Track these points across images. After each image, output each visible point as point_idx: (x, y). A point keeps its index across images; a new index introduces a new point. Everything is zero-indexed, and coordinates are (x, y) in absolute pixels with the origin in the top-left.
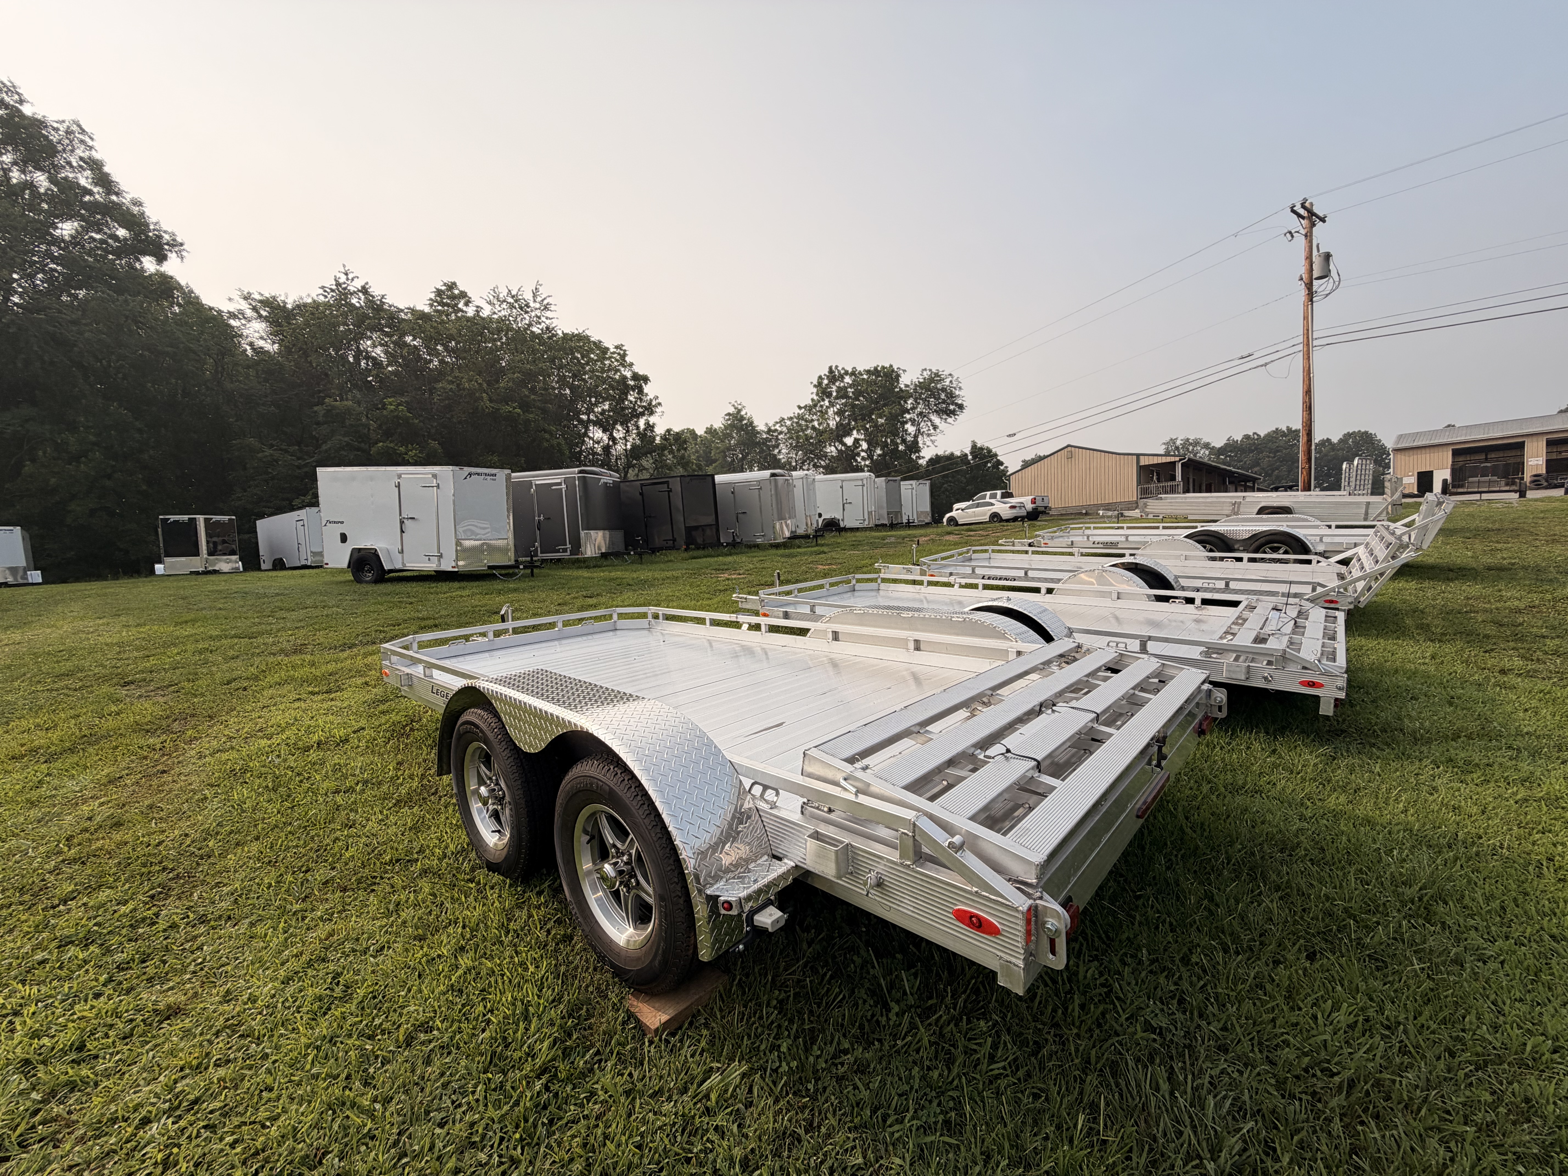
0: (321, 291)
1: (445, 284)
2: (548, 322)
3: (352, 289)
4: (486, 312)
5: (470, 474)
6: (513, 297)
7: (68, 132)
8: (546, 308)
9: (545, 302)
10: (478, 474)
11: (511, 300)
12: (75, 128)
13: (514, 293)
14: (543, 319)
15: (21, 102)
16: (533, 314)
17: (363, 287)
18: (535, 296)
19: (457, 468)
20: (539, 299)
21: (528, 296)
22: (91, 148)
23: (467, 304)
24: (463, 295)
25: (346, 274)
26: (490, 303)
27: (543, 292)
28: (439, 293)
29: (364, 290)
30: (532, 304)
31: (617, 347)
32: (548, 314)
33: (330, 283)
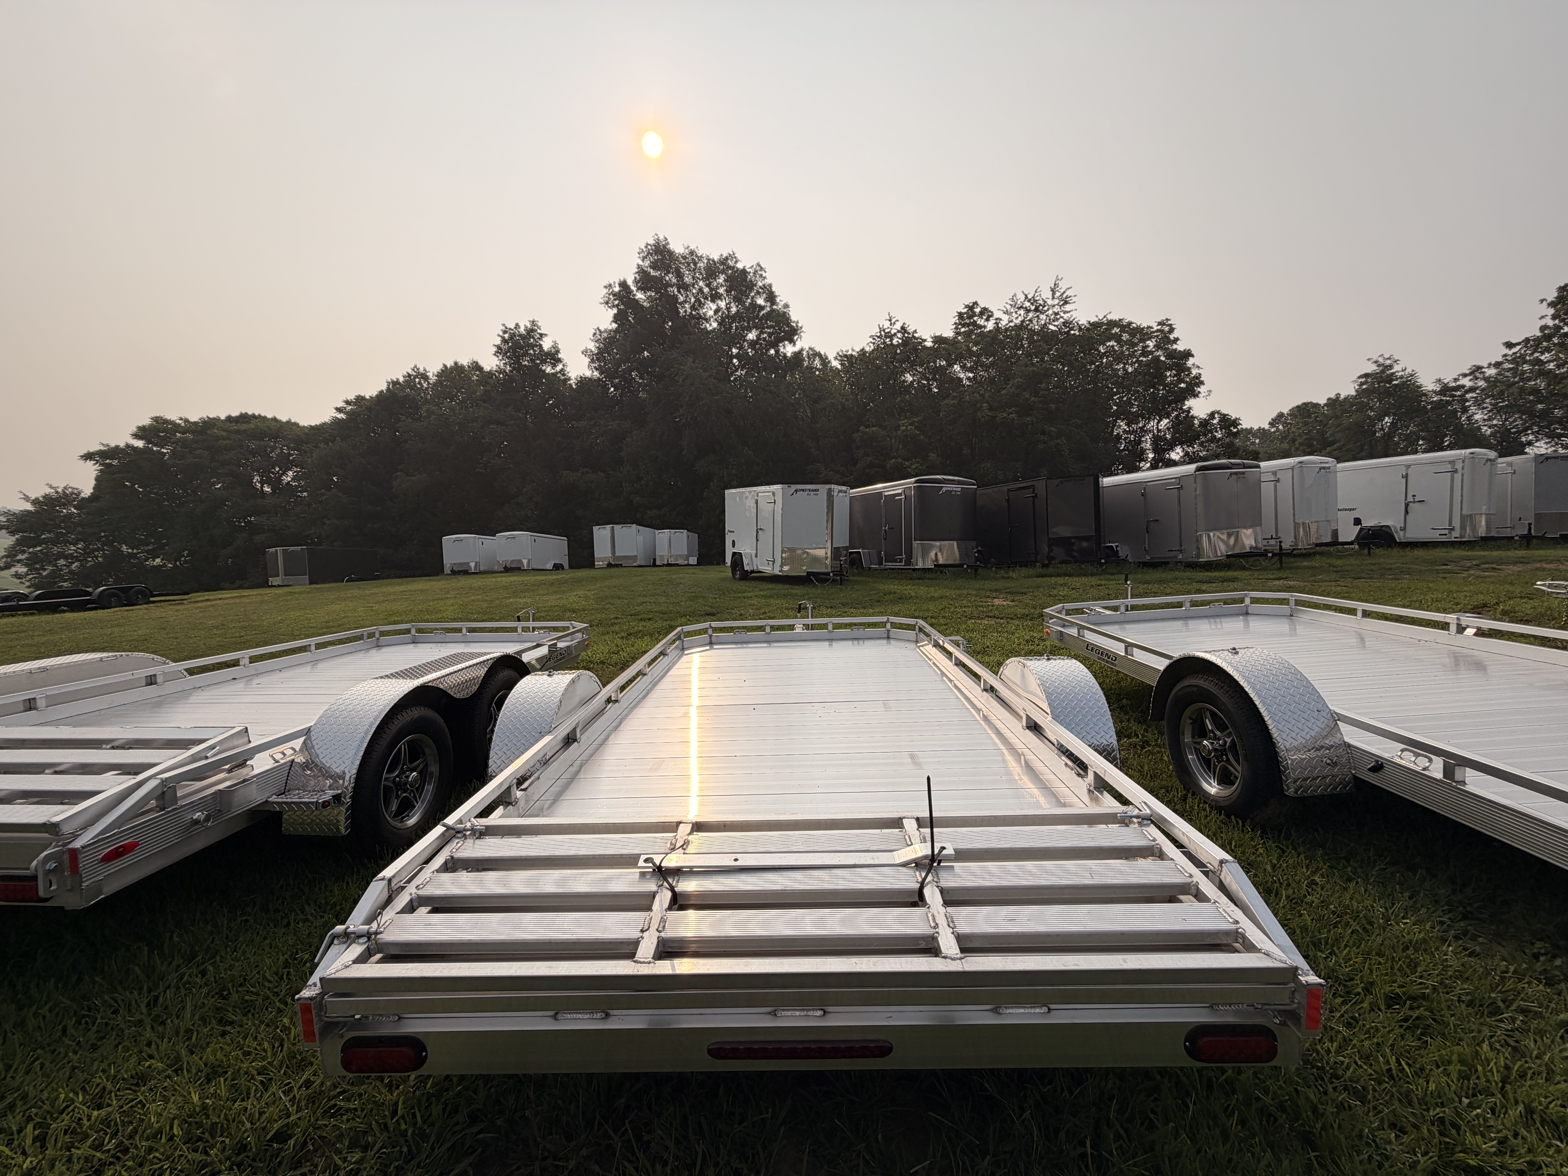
0: (871, 340)
1: (967, 306)
2: (1066, 316)
3: (893, 332)
4: (1005, 321)
5: (796, 491)
6: (1029, 301)
7: (755, 272)
8: (1066, 303)
9: (1064, 296)
10: (803, 490)
11: (1027, 304)
12: (758, 268)
13: (1030, 297)
14: (1062, 314)
15: (736, 262)
16: (1050, 312)
17: (903, 328)
18: (1054, 293)
19: (786, 486)
20: (1058, 294)
21: (1046, 294)
22: (765, 278)
23: (987, 320)
24: (984, 311)
25: (890, 320)
26: (1006, 312)
27: (1063, 286)
28: (960, 315)
29: (903, 329)
30: (1050, 302)
31: (1160, 324)
32: (1068, 307)
33: (875, 331)
